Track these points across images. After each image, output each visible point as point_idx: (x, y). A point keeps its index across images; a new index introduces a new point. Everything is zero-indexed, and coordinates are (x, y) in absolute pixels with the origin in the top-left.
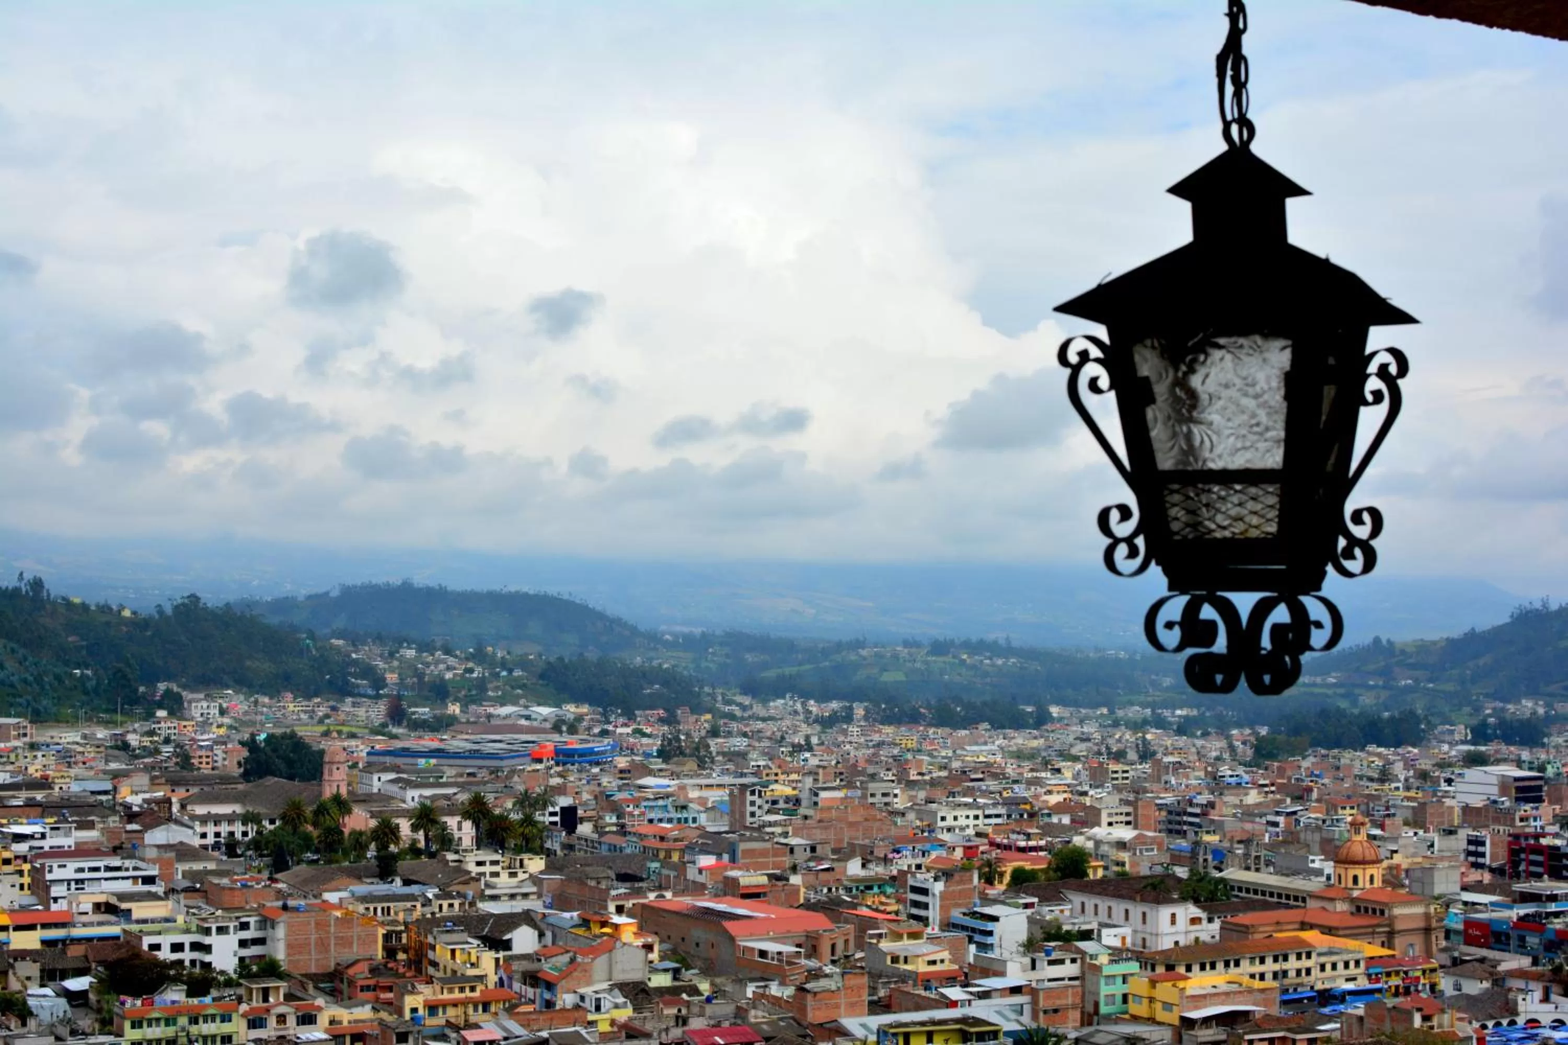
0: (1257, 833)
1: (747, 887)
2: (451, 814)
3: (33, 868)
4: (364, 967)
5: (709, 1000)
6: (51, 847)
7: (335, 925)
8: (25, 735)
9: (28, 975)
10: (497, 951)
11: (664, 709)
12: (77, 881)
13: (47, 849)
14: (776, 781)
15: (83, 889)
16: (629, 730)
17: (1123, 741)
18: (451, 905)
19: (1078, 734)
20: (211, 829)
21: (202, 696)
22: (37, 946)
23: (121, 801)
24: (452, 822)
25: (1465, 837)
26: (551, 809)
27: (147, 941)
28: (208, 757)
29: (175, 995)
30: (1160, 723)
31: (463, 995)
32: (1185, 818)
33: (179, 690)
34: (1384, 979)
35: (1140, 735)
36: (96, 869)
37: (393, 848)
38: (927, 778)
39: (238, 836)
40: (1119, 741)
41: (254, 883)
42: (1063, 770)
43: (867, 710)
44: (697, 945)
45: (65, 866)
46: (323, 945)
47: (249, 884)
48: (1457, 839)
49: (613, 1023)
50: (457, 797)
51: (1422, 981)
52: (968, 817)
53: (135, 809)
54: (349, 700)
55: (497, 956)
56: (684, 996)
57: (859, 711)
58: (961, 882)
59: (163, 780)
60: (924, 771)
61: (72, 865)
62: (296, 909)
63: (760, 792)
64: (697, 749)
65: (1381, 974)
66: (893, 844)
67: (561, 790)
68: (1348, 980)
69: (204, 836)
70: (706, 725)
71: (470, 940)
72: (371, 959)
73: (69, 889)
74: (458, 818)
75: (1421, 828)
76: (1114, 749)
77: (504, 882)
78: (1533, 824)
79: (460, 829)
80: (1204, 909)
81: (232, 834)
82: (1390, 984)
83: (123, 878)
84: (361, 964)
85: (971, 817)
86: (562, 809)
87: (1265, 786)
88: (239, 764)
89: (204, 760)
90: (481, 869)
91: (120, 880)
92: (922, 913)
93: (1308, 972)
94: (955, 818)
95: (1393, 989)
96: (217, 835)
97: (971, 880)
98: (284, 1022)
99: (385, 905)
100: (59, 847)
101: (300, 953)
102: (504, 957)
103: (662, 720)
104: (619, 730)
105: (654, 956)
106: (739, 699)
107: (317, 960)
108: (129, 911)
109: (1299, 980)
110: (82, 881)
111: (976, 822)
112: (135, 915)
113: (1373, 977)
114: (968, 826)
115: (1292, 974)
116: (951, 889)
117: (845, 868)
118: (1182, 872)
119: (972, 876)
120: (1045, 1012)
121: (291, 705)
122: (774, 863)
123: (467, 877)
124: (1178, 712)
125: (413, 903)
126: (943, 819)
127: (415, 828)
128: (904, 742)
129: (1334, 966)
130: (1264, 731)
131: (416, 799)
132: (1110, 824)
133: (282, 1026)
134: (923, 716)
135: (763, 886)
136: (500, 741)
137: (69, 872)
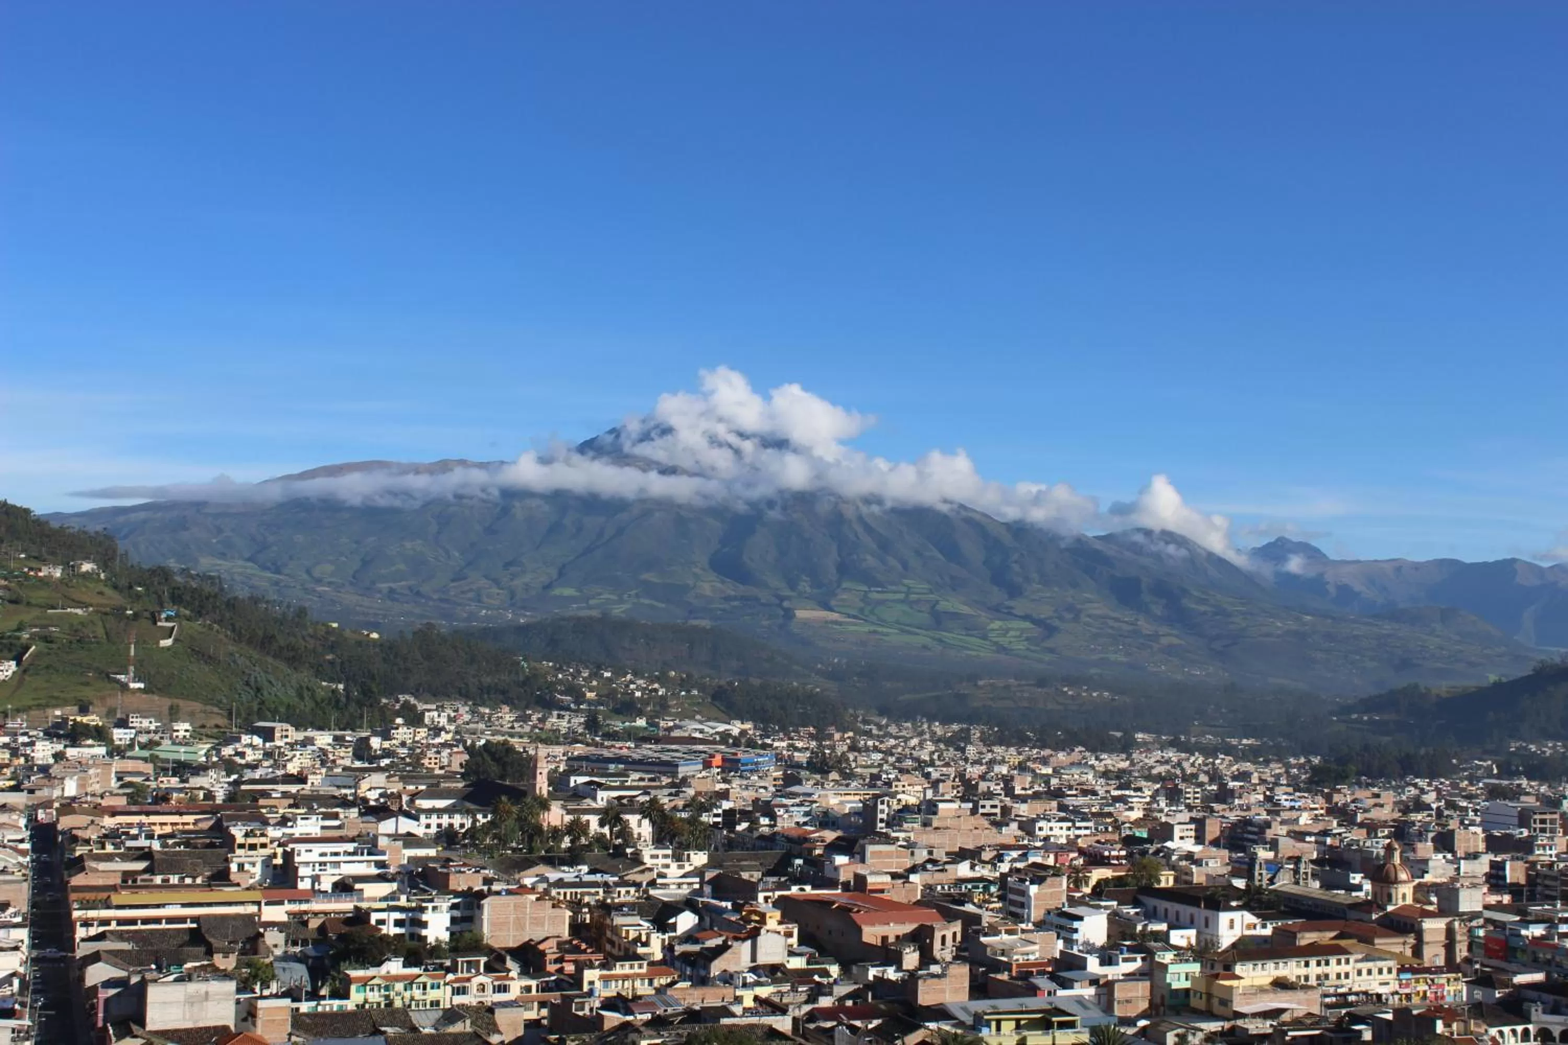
0: (1305, 851)
1: (874, 884)
2: (633, 812)
3: (285, 851)
4: (552, 943)
5: (835, 981)
6: (301, 834)
7: (531, 907)
8: (287, 737)
9: (275, 943)
10: (664, 933)
11: (814, 727)
12: (321, 864)
13: (297, 835)
14: (904, 792)
15: (325, 870)
16: (784, 744)
17: (1196, 765)
18: (628, 892)
19: (1159, 758)
20: (434, 820)
21: (434, 707)
22: (285, 918)
23: (362, 795)
24: (633, 820)
25: (1488, 862)
26: (715, 811)
27: (374, 917)
28: (436, 758)
29: (395, 966)
30: (1228, 750)
31: (632, 971)
32: (1245, 835)
33: (416, 702)
34: (1413, 984)
35: (1211, 760)
36: (336, 854)
37: (583, 841)
38: (1030, 792)
39: (457, 826)
40: (1193, 765)
41: (465, 869)
42: (1144, 789)
43: (982, 733)
44: (830, 932)
45: (310, 851)
46: (520, 924)
47: (462, 869)
48: (1480, 863)
49: (756, 999)
50: (638, 799)
51: (1447, 988)
52: (1061, 828)
53: (372, 803)
54: (555, 713)
55: (664, 937)
56: (816, 978)
57: (976, 734)
58: (1052, 886)
59: (397, 778)
60: (1027, 786)
61: (318, 848)
62: (498, 893)
63: (888, 802)
64: (839, 762)
65: (1410, 979)
66: (998, 850)
67: (725, 795)
68: (1381, 984)
69: (428, 826)
70: (848, 741)
71: (642, 922)
72: (558, 937)
73: (314, 870)
74: (638, 817)
75: (1449, 852)
76: (1189, 772)
77: (674, 871)
78: (1548, 852)
79: (640, 825)
80: (1258, 916)
81: (451, 825)
82: (1418, 989)
83: (359, 862)
84: (551, 940)
85: (1064, 828)
86: (724, 811)
87: (1316, 809)
88: (461, 764)
89: (433, 761)
90: (655, 861)
91: (356, 864)
92: (1019, 910)
93: (1347, 976)
94: (1051, 829)
95: (1421, 994)
96: (439, 826)
97: (1061, 884)
98: (483, 990)
99: (574, 890)
100: (307, 834)
101: (500, 930)
102: (669, 937)
103: (812, 737)
104: (776, 744)
105: (794, 941)
106: (876, 719)
107: (514, 936)
108: (362, 890)
109: (1338, 983)
110: (325, 864)
111: (1068, 833)
112: (366, 894)
113: (1404, 982)
114: (1062, 836)
115: (1333, 976)
116: (1044, 891)
117: (956, 870)
118: (1240, 883)
119: (1061, 881)
120: (1119, 1002)
121: (507, 716)
122: (897, 863)
123: (642, 868)
124: (1245, 741)
125: (597, 890)
126: (1041, 829)
127: (602, 824)
128: (1012, 760)
129: (1369, 972)
130: (1316, 760)
131: (605, 800)
132: (1182, 838)
133: (481, 994)
134: (1029, 739)
135: (887, 883)
136: (677, 751)
137: (314, 857)
